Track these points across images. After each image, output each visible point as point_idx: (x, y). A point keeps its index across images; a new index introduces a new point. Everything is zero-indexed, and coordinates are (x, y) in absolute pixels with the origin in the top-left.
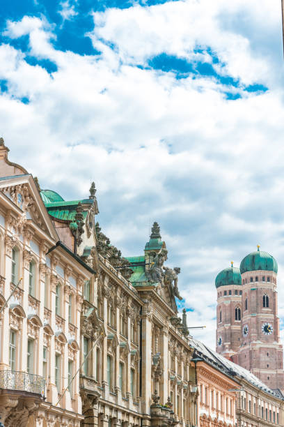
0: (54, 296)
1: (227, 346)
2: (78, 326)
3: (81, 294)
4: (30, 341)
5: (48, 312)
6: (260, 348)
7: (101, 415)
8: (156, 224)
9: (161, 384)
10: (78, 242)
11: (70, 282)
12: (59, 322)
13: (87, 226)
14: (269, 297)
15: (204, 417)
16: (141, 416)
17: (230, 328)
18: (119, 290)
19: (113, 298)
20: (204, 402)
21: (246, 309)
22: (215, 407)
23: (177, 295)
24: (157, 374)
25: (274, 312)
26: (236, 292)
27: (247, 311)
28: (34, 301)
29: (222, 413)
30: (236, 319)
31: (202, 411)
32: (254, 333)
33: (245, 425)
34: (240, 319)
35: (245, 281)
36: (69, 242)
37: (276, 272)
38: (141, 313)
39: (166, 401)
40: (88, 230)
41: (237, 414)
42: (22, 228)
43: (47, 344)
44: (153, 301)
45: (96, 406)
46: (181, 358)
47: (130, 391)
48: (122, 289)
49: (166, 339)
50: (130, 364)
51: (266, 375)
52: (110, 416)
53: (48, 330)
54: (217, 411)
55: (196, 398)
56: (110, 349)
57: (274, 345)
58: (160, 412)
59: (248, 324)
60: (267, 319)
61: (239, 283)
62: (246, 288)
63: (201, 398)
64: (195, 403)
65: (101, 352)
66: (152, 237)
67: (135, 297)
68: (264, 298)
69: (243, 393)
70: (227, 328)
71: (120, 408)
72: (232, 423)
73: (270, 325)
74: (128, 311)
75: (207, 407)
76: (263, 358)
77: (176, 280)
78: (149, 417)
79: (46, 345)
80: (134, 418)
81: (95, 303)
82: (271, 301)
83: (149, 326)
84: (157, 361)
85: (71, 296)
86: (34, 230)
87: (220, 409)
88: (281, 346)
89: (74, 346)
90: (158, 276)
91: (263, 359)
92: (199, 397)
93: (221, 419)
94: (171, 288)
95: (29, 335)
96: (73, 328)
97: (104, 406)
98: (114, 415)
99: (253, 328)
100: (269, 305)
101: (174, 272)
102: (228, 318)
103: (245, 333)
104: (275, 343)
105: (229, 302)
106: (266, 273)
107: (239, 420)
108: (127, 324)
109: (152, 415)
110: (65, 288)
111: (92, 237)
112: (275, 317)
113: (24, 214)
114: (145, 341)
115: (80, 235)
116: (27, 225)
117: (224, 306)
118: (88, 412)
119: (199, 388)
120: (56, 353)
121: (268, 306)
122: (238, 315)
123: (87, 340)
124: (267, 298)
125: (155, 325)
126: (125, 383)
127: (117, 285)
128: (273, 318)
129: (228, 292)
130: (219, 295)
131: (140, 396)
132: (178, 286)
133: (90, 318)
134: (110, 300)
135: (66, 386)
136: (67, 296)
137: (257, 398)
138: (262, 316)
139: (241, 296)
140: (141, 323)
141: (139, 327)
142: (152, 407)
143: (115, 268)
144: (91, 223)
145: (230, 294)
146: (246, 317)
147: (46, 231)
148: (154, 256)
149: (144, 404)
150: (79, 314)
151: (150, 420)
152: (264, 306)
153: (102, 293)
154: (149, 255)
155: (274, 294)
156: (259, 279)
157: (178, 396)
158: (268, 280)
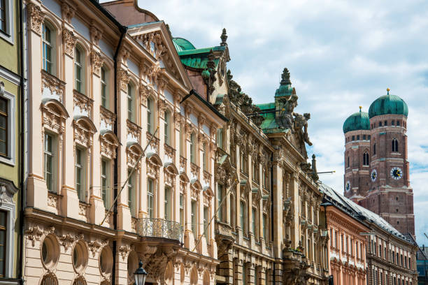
0: (188, 144)
1: (355, 191)
2: (213, 173)
3: (214, 142)
4: (168, 189)
5: (183, 161)
6: (390, 192)
7: (236, 260)
8: (286, 70)
9: (293, 228)
10: (210, 90)
11: (204, 130)
12: (194, 170)
13: (219, 75)
14: (399, 142)
15: (335, 260)
16: (274, 260)
17: (358, 172)
18: (250, 137)
19: (245, 145)
20: (334, 246)
21: (375, 153)
22: (345, 251)
23: (307, 140)
24: (288, 218)
25: (404, 156)
26: (364, 137)
27: (376, 155)
28: (170, 150)
29: (353, 257)
30: (365, 164)
31: (332, 255)
32: (382, 178)
33: (376, 269)
34: (368, 164)
35: (374, 126)
36: (202, 91)
37: (406, 115)
38: (272, 159)
39: (297, 245)
40: (220, 78)
41: (367, 258)
42: (156, 77)
43: (184, 191)
44: (283, 147)
45: (231, 251)
46: (311, 203)
47: (262, 236)
48: (254, 137)
49: (296, 185)
50: (262, 210)
51: (396, 219)
52: (245, 261)
53: (184, 178)
54: (348, 255)
55: (327, 242)
56: (243, 195)
57: (404, 189)
58: (292, 256)
59: (376, 168)
60: (396, 163)
61: (367, 128)
62: (374, 132)
63: (332, 242)
64: (326, 247)
65: (234, 198)
66: (282, 83)
67: (266, 144)
68: (393, 142)
69: (373, 237)
70: (355, 173)
71: (254, 252)
72: (362, 267)
73: (399, 170)
74: (259, 157)
75: (337, 251)
76: (393, 202)
77: (306, 126)
78: (281, 261)
79: (182, 192)
80: (267, 262)
81: (228, 151)
82: (400, 146)
83: (280, 172)
84: (288, 206)
85: (205, 144)
86: (168, 79)
87: (350, 253)
88: (411, 191)
89: (209, 193)
90: (288, 123)
91: (393, 204)
92: (329, 241)
93: (351, 263)
94: (301, 133)
95: (166, 183)
96: (207, 176)
97: (238, 251)
98: (248, 259)
99: (382, 172)
100: (399, 149)
101: (304, 118)
102: (356, 163)
103: (374, 178)
104: (404, 187)
105: (357, 147)
106: (396, 117)
107: (370, 264)
108: (258, 170)
109: (284, 258)
110: (199, 136)
111: (224, 84)
112: (405, 161)
113: (157, 63)
114: (276, 186)
115: (212, 83)
116: (161, 74)
117: (352, 151)
118: (223, 257)
119: (329, 232)
120: (192, 200)
121: (397, 151)
122: (366, 159)
123: (221, 187)
124: (396, 141)
125: (286, 171)
126: (258, 227)
127: (248, 133)
128: (403, 162)
129: (356, 137)
130: (347, 140)
131: (273, 240)
132: (308, 132)
133: (223, 165)
134: (242, 147)
135: (202, 232)
136: (201, 144)
137: (387, 243)
138: (390, 160)
139: (369, 141)
140: (272, 168)
141: (270, 173)
142: (284, 251)
143: (247, 115)
144: (222, 71)
145: (358, 139)
146: (375, 161)
147: (180, 80)
148: (285, 103)
149: (276, 248)
150: (213, 161)
151: (283, 264)
152: (393, 151)
153: (235, 141)
154: (279, 101)
155: (404, 138)
156: (388, 123)
157: (309, 241)
158: (398, 125)
